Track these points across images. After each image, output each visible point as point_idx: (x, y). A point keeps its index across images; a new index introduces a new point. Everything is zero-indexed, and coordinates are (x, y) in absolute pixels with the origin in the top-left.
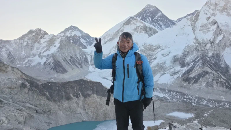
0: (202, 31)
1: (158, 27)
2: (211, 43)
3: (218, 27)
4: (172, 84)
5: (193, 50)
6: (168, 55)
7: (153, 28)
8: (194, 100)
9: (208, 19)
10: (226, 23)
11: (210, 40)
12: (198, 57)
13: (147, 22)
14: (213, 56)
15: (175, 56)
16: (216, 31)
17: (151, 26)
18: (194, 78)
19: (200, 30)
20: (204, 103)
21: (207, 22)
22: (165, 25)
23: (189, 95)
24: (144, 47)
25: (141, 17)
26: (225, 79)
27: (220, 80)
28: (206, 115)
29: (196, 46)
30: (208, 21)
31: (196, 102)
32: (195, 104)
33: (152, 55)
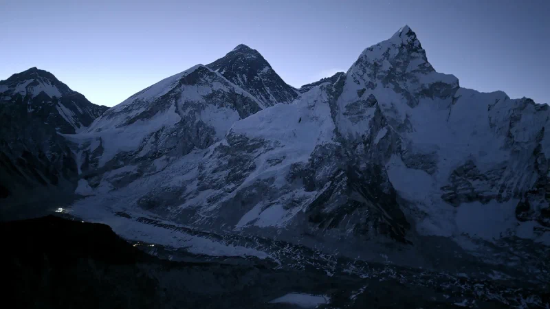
0: (348, 117)
1: (262, 99)
2: (365, 143)
3: (378, 110)
4: (287, 227)
5: (332, 154)
6: (281, 162)
7: (250, 100)
8: (331, 264)
9: (361, 93)
10: (392, 104)
11: (363, 136)
12: (339, 171)
13: (239, 84)
14: (368, 171)
15: (295, 165)
16: (374, 119)
17: (246, 94)
18: (331, 215)
19: (344, 114)
20: (350, 271)
21: (358, 99)
22: (276, 95)
23: (321, 253)
24: (229, 141)
25: (224, 71)
26: (390, 218)
27: (380, 220)
28: (353, 296)
29: (336, 146)
30: (360, 96)
31: (333, 269)
32: (332, 273)
33: (247, 160)
